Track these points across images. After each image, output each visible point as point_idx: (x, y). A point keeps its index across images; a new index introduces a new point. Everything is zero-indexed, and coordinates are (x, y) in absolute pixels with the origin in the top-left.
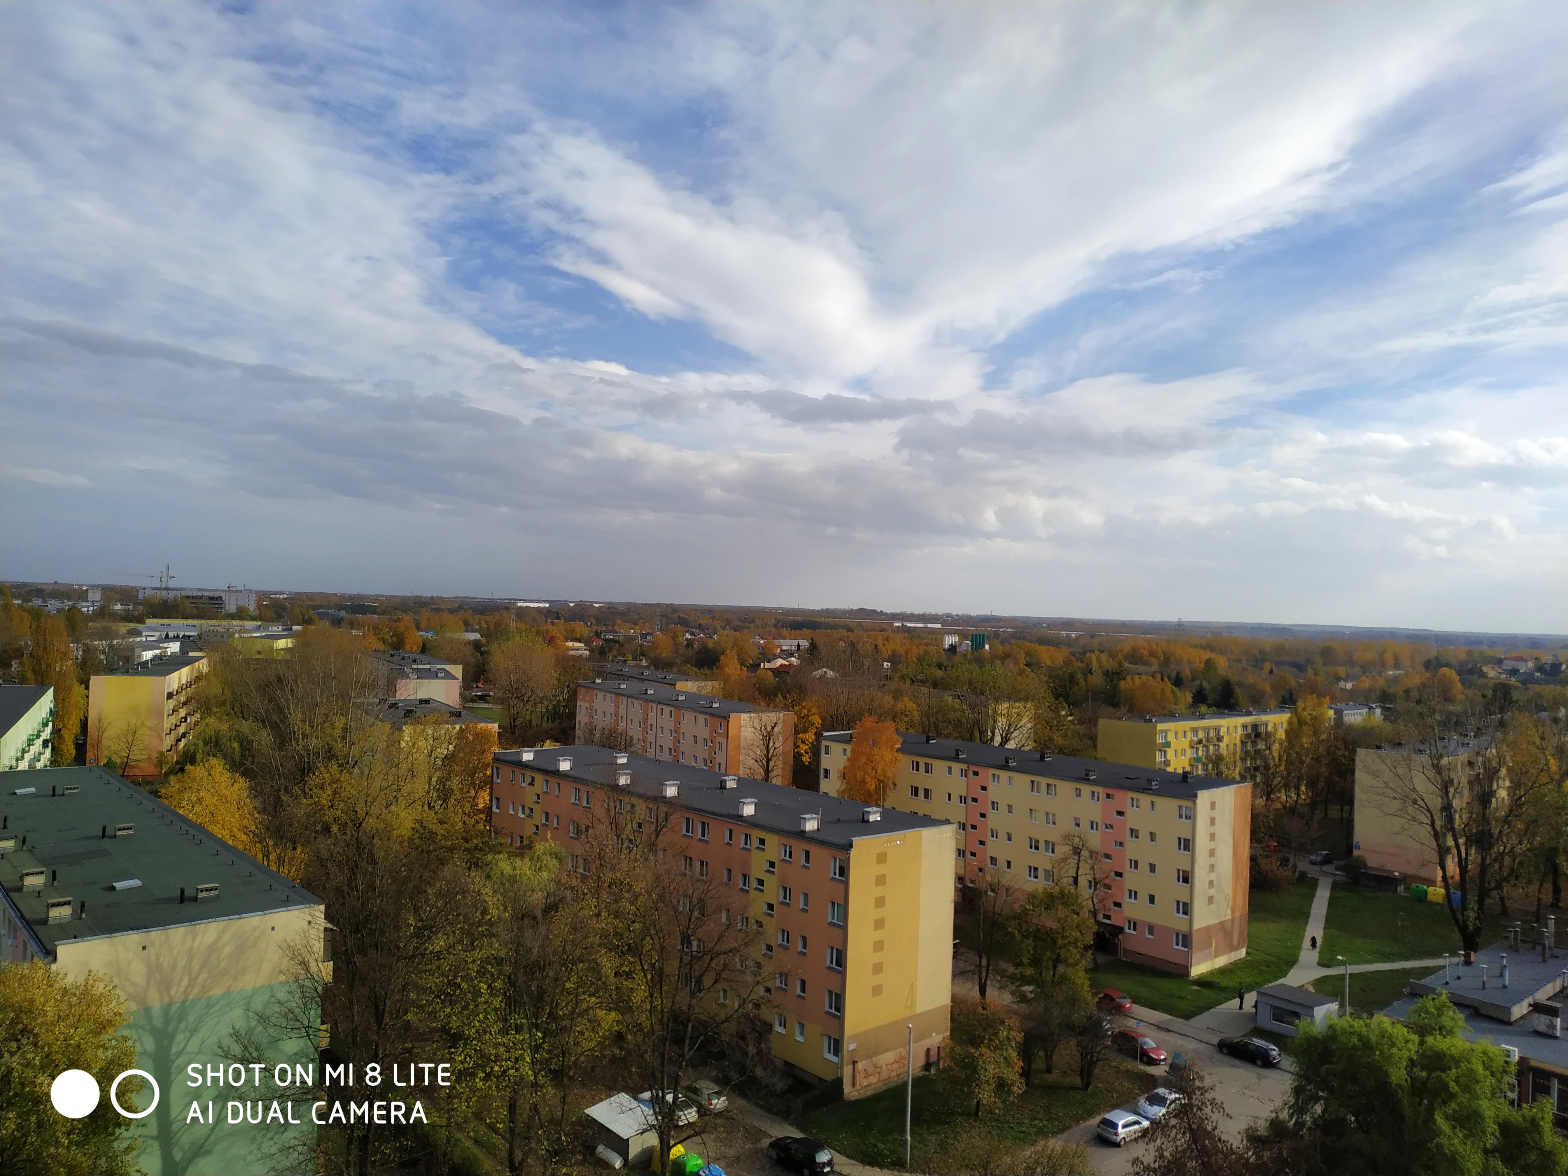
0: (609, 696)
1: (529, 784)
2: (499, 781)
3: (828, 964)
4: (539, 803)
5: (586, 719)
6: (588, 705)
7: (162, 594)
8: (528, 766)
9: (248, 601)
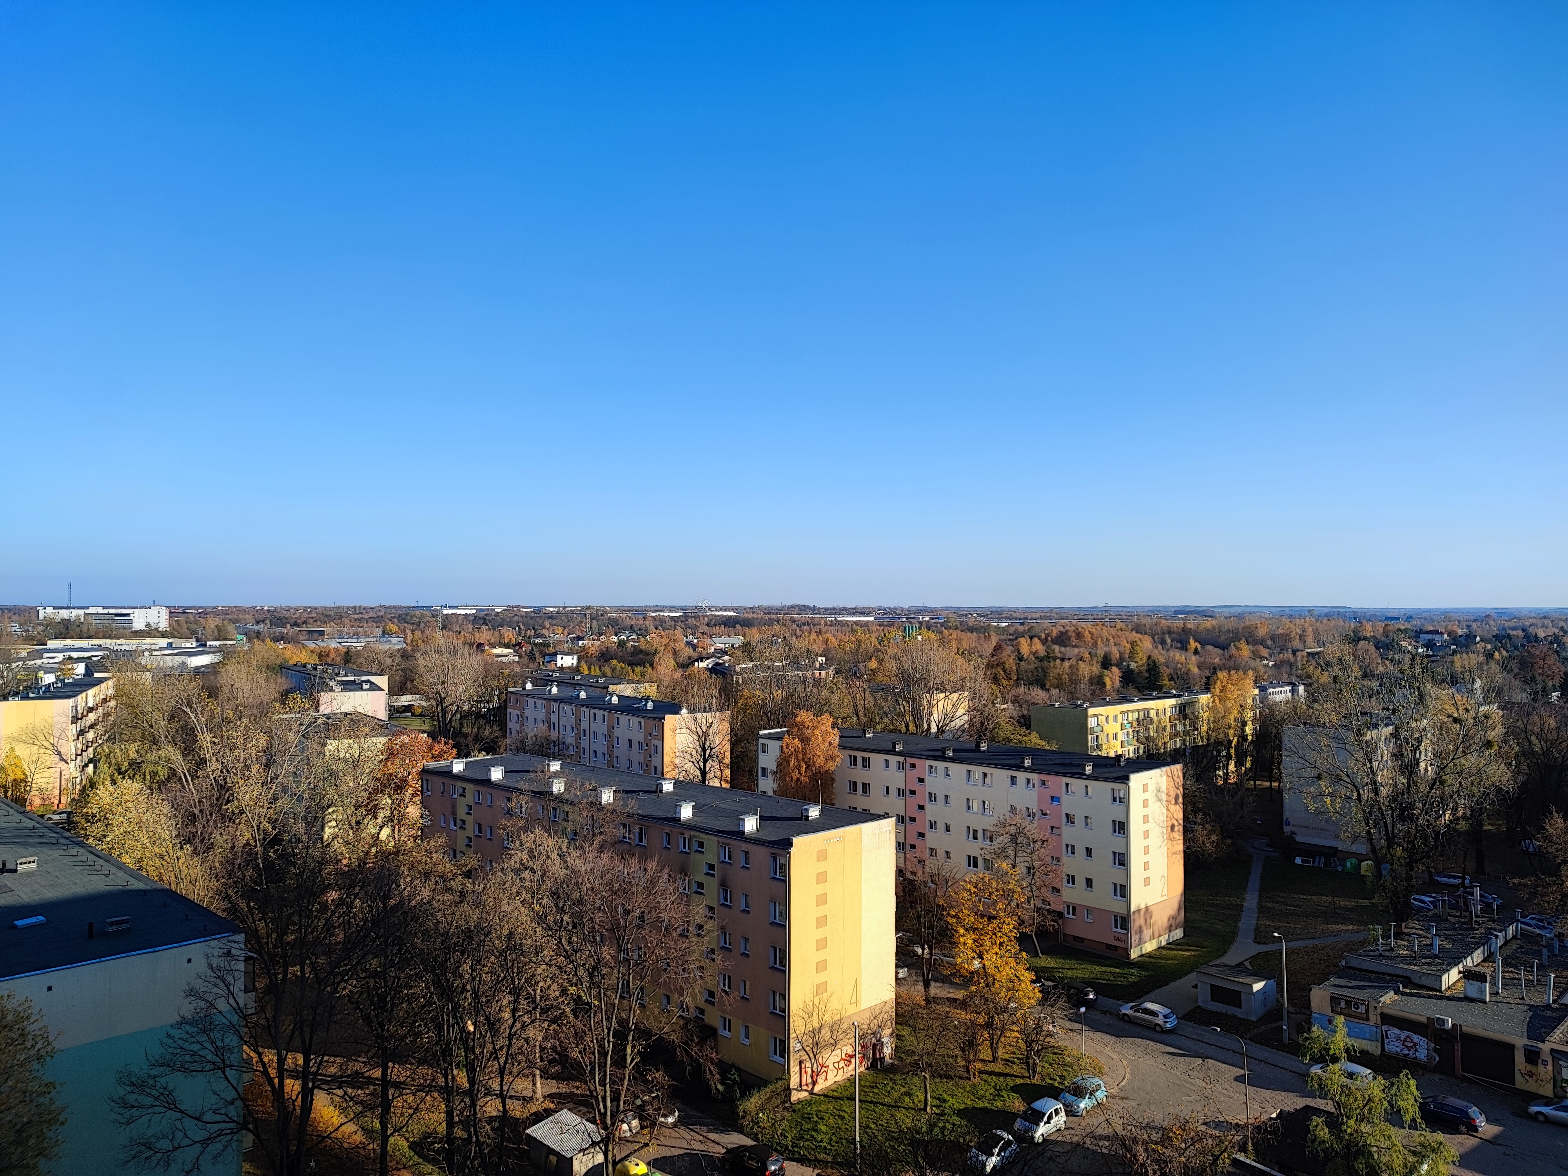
1: (461, 795)
2: (429, 793)
3: (771, 964)
4: (471, 814)
5: (518, 727)
6: (518, 712)
7: (64, 614)
8: (458, 777)
9: (159, 618)
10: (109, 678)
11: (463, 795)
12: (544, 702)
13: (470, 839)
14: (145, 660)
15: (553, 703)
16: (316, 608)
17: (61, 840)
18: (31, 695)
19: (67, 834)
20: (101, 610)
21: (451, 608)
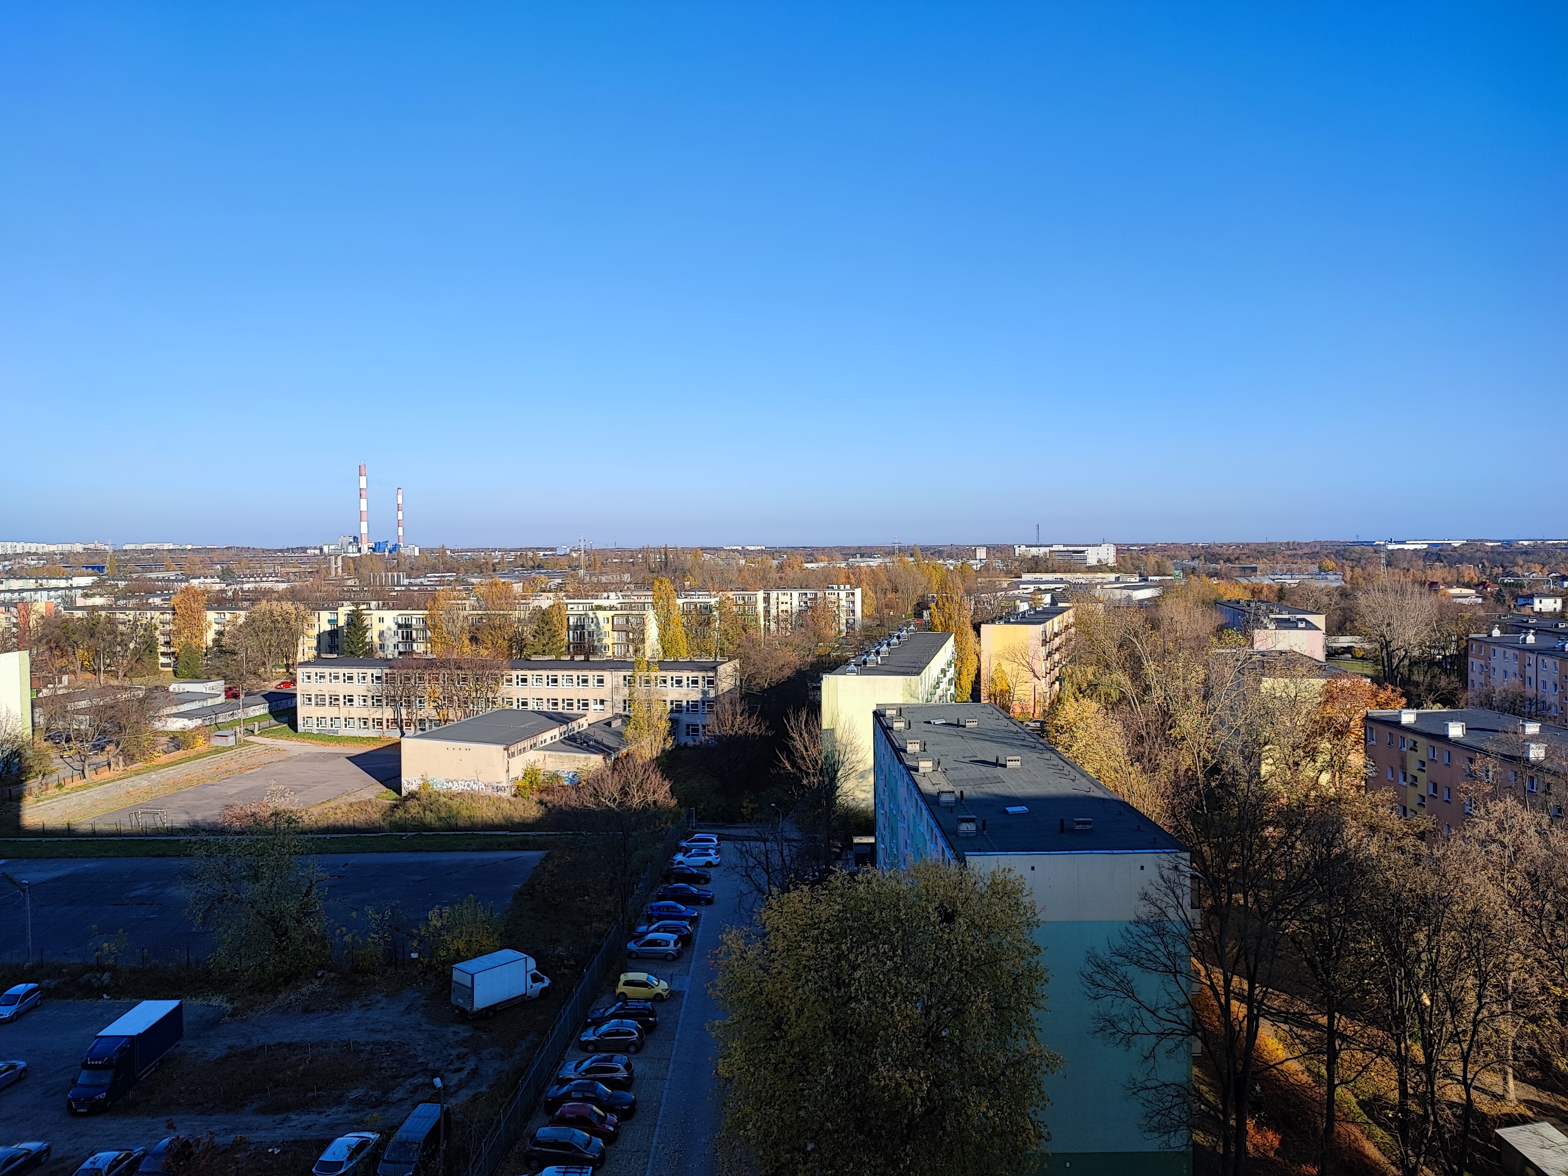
1: (1411, 749)
2: (1373, 743)
4: (1424, 771)
5: (1482, 679)
6: (1483, 662)
7: (1034, 551)
8: (1407, 729)
9: (1107, 554)
10: (1068, 608)
11: (1414, 749)
12: (1517, 652)
13: (1423, 798)
14: (1098, 592)
15: (1528, 654)
16: (1248, 545)
17: (1037, 745)
18: (1012, 620)
19: (1042, 741)
20: (1062, 548)
21: (1396, 542)
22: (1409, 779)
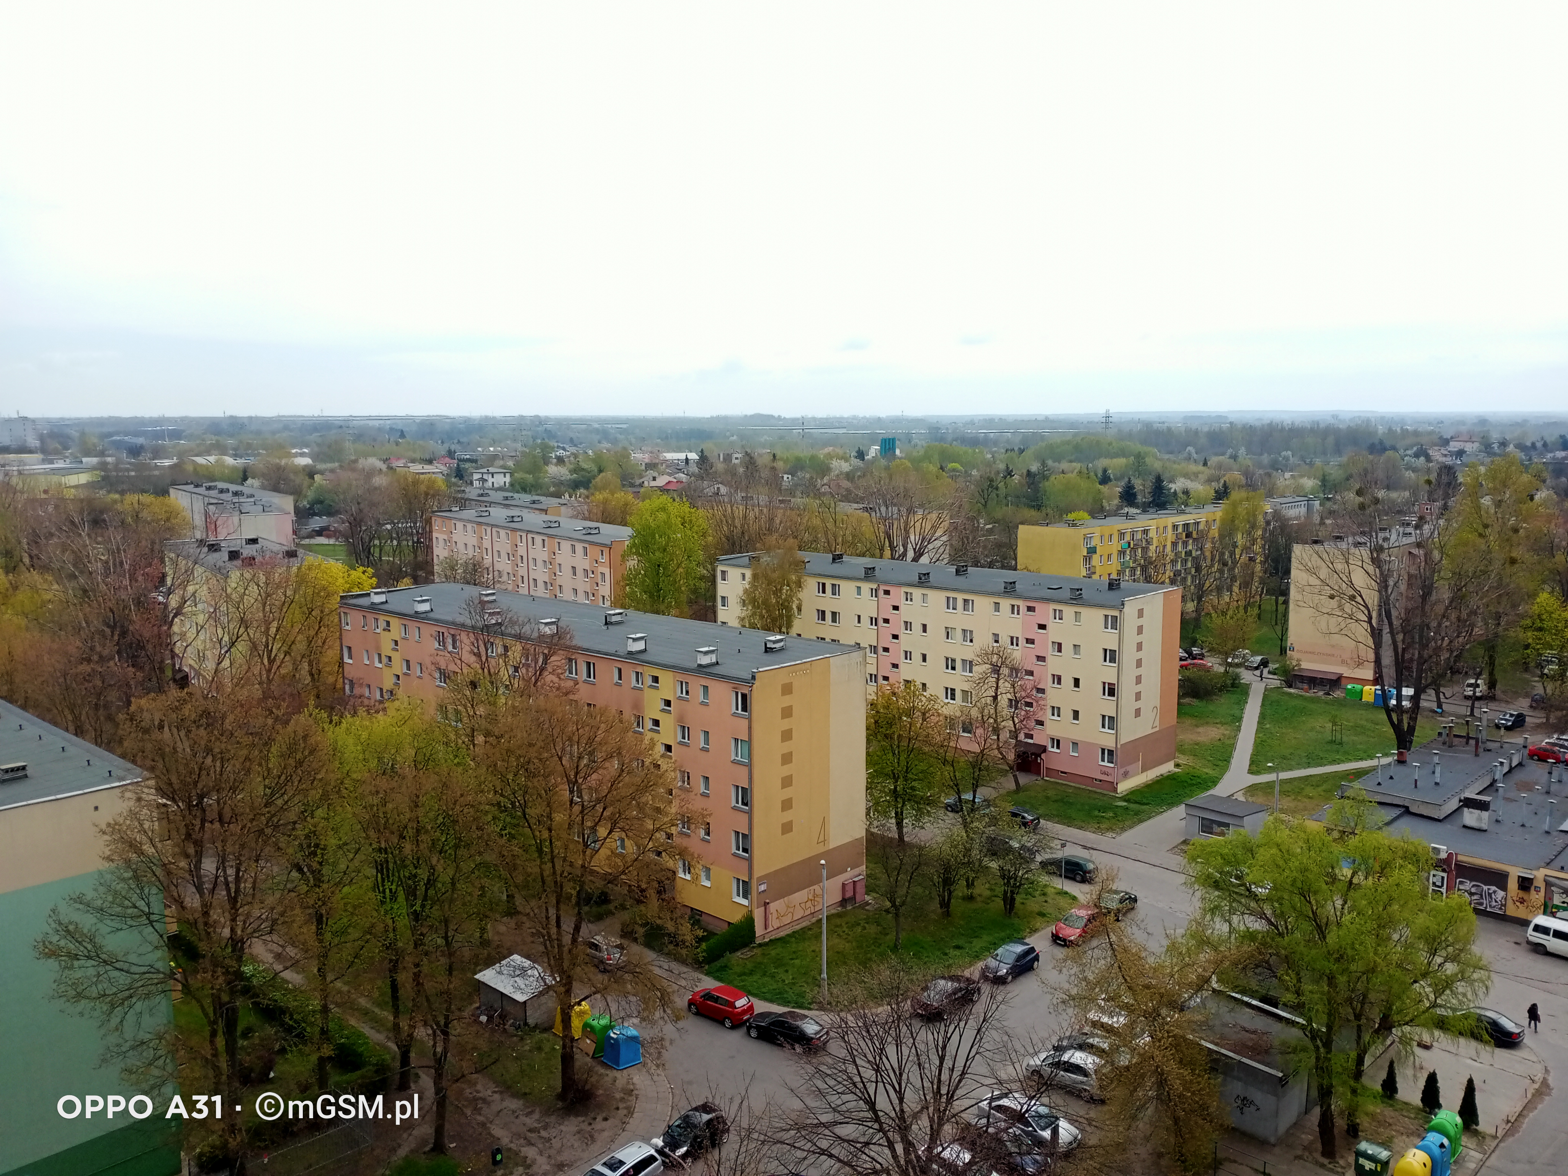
0: (469, 526)
1: (385, 630)
2: (347, 628)
3: (734, 803)
4: (397, 650)
5: (445, 552)
6: (445, 537)
13: (398, 677)
15: (485, 527)
22: (384, 660)
